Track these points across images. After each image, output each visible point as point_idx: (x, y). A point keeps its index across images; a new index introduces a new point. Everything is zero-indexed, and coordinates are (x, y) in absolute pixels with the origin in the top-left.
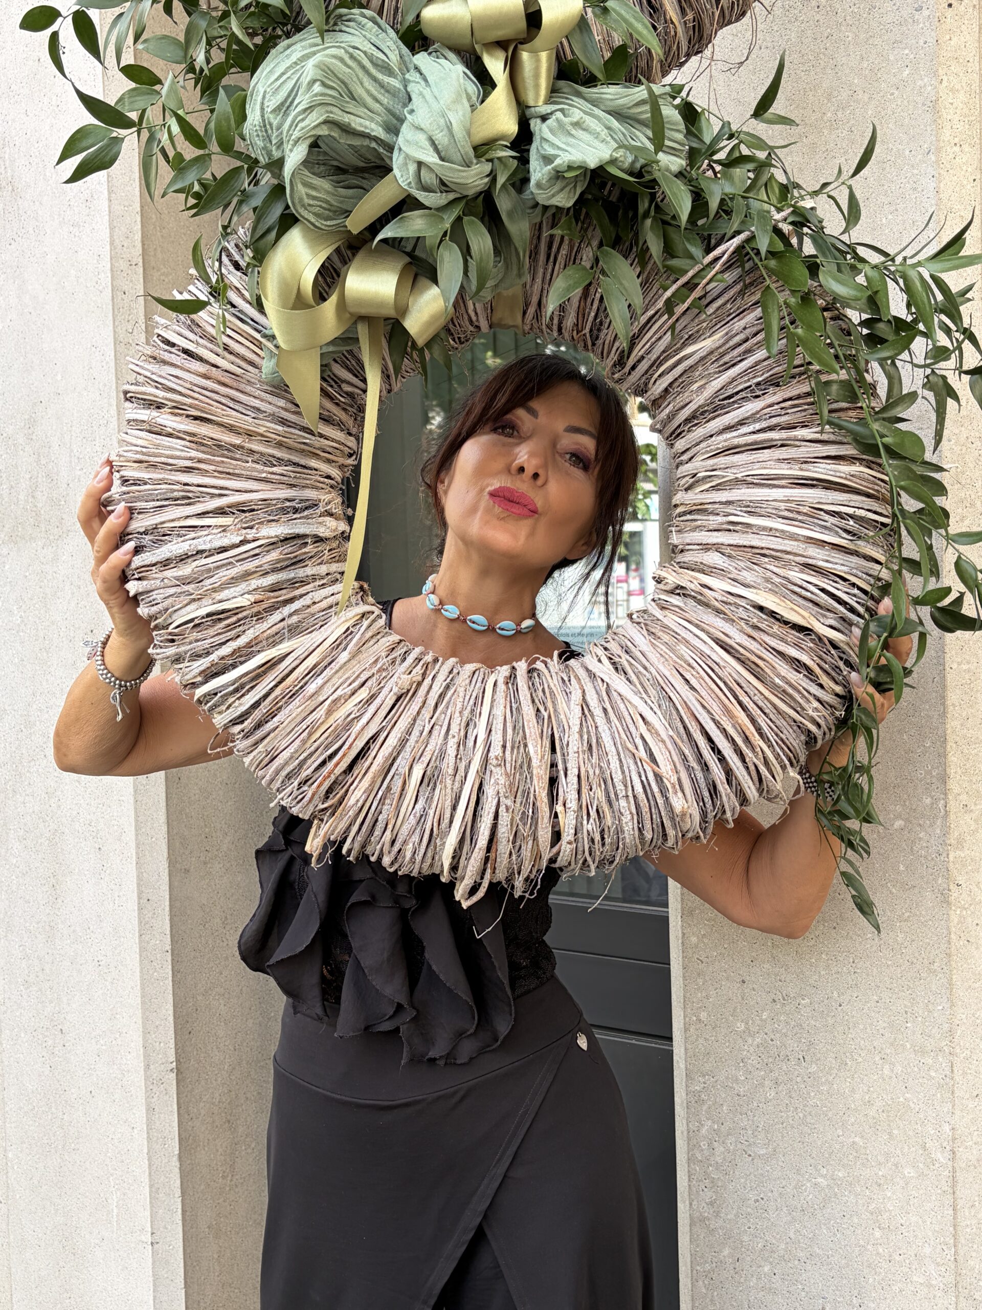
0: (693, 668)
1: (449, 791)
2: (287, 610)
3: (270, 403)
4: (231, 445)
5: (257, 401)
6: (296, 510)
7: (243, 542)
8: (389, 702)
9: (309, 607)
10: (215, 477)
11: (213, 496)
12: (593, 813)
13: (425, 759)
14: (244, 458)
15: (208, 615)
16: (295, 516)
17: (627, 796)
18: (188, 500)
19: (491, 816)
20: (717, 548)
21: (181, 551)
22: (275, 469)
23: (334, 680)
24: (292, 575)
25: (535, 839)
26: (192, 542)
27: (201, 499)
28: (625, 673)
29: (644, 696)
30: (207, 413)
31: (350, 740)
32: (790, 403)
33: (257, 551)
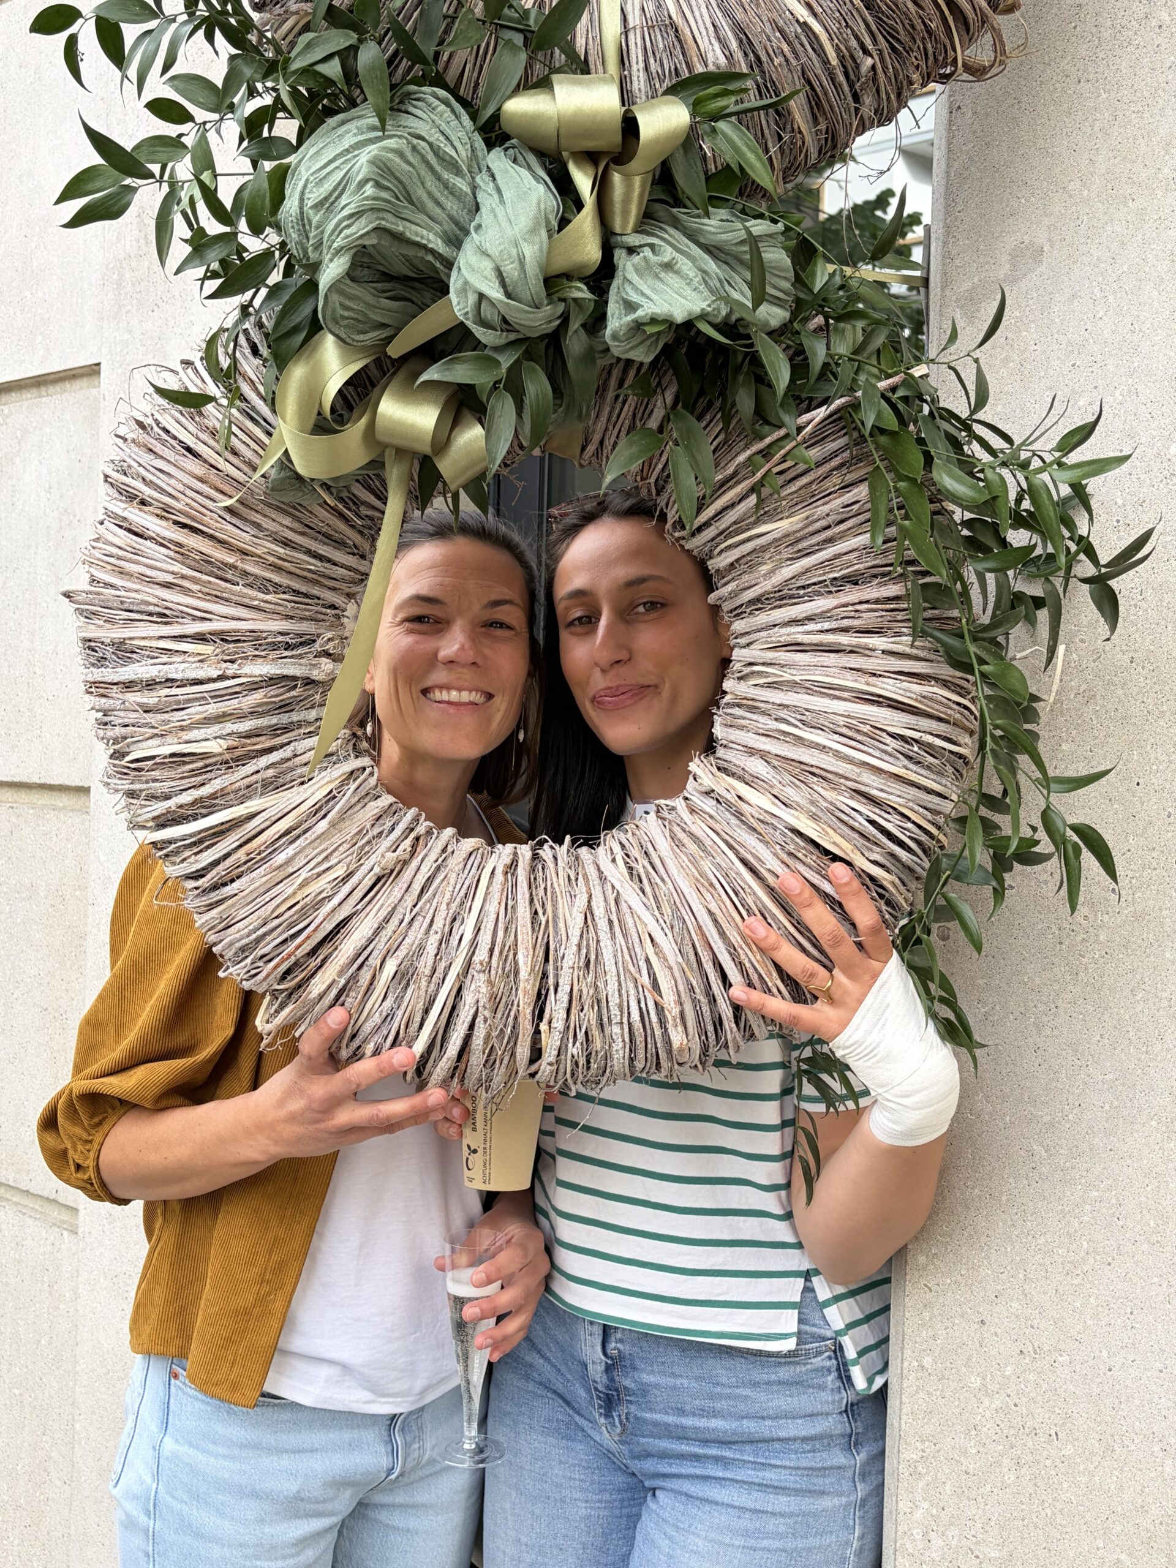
0: (715, 889)
1: (422, 993)
2: (264, 761)
3: (274, 520)
4: (222, 563)
5: (259, 516)
6: (288, 647)
7: (222, 678)
8: (368, 882)
9: (290, 759)
10: (198, 598)
11: (195, 618)
12: (581, 1036)
13: (401, 953)
14: (236, 579)
15: (173, 755)
16: (286, 653)
17: (621, 1023)
18: (164, 617)
19: (466, 1025)
20: (763, 755)
21: (148, 676)
22: (268, 597)
23: (308, 851)
24: (274, 720)
25: (513, 1054)
26: (162, 667)
27: (180, 620)
28: (641, 881)
29: (657, 913)
30: (199, 523)
31: (317, 922)
32: (866, 606)
33: (237, 689)
